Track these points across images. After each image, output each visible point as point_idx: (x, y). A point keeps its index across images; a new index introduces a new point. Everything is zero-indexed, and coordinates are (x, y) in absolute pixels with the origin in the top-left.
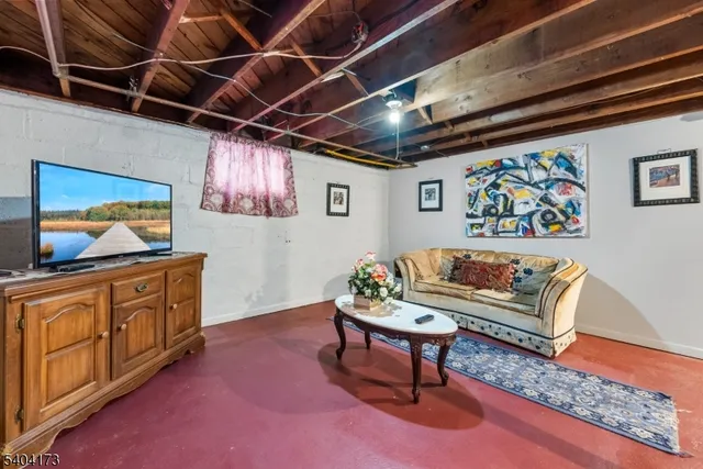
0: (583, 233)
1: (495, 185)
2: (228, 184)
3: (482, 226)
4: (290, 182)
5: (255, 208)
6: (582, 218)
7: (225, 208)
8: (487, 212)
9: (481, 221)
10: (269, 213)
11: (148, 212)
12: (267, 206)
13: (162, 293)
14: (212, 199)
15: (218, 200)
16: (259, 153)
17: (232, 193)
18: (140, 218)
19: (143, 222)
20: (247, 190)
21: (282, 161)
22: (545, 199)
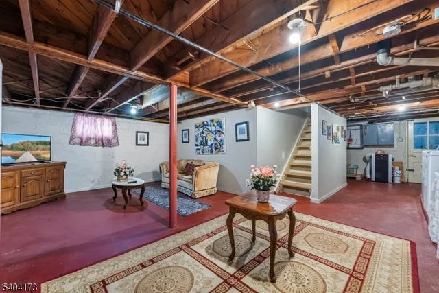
0: (225, 152)
1: (203, 133)
2: (82, 134)
3: (199, 149)
4: (115, 131)
5: (96, 143)
6: (224, 146)
7: (81, 144)
8: (201, 144)
9: (199, 147)
10: (103, 145)
11: (42, 147)
12: (102, 142)
13: (43, 176)
14: (75, 140)
15: (77, 140)
16: (99, 120)
17: (84, 137)
18: (37, 149)
19: (39, 152)
20: (92, 136)
21: (111, 123)
22: (215, 139)
